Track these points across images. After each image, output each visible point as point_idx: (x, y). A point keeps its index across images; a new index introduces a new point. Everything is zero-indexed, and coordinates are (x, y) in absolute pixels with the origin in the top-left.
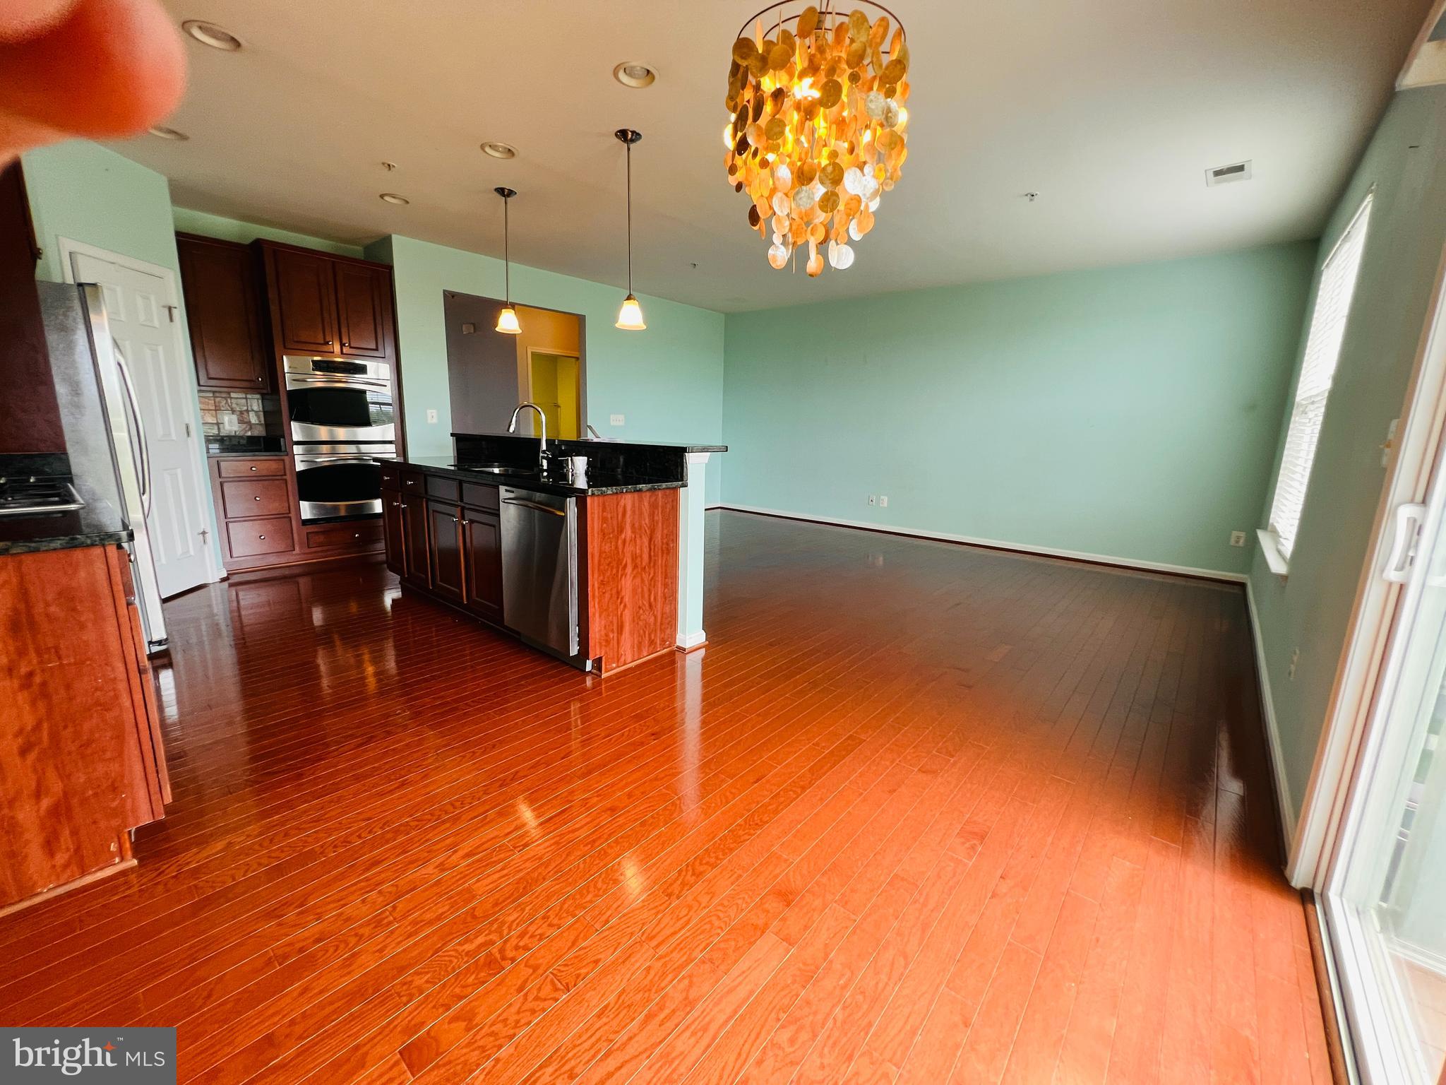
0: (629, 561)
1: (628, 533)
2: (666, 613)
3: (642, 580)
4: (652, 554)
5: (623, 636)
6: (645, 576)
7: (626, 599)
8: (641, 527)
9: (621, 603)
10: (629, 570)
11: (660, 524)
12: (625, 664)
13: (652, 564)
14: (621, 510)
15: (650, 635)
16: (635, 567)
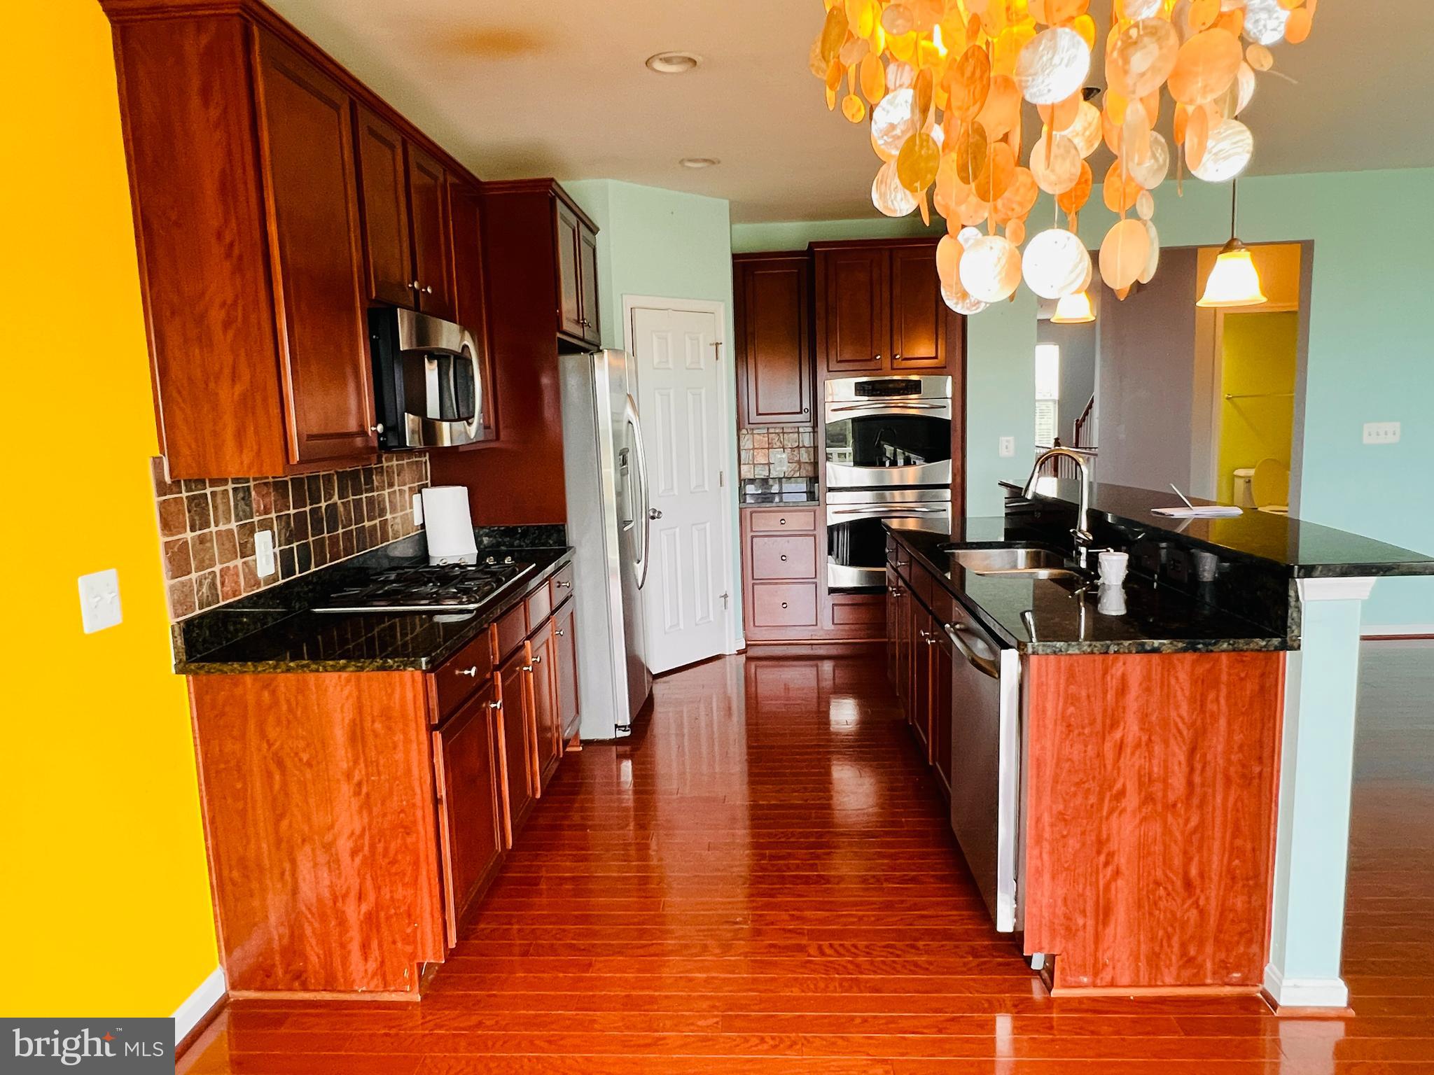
0: (1131, 788)
1: (1131, 728)
2: (1233, 910)
3: (1167, 830)
4: (1197, 779)
5: (1110, 931)
6: (1175, 824)
7: (1122, 860)
8: (1165, 723)
9: (1106, 864)
10: (1132, 800)
11: (1222, 722)
12: (1112, 984)
13: (1195, 801)
14: (1113, 683)
15: (1183, 945)
16: (1148, 799)
